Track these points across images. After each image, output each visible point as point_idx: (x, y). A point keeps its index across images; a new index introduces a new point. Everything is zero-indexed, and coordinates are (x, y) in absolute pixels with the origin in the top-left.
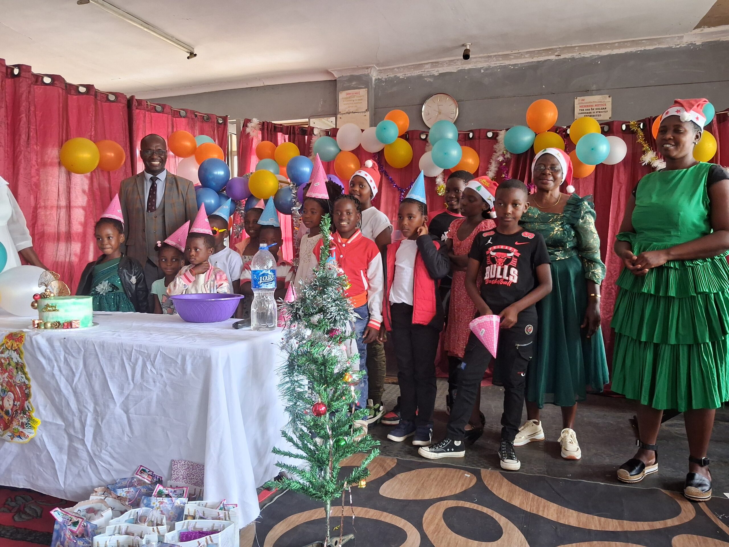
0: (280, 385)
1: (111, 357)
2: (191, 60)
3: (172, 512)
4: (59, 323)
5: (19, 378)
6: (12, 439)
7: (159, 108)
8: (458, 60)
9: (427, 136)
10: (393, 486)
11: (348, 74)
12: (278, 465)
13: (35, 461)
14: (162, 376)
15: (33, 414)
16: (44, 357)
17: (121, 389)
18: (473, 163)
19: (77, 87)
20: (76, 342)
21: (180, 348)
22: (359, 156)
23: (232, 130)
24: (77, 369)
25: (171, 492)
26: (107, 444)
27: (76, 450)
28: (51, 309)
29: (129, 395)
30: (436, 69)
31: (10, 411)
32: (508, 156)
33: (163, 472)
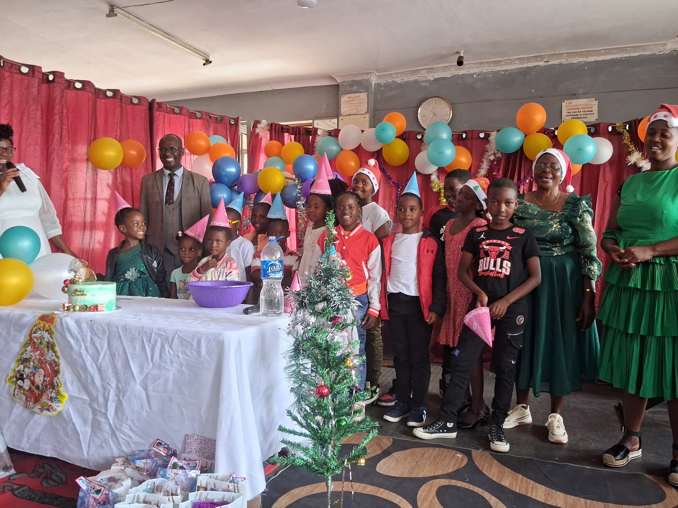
0: (286, 368)
1: (132, 339)
2: (206, 66)
3: (186, 483)
4: (86, 306)
5: (50, 356)
6: (41, 412)
7: (177, 110)
8: (452, 66)
9: (423, 136)
10: (389, 463)
11: (350, 80)
12: (284, 442)
13: (61, 432)
14: (179, 357)
15: (61, 389)
16: (73, 338)
17: (141, 368)
18: (466, 161)
19: (104, 92)
20: (101, 324)
21: (196, 332)
22: (359, 155)
23: (243, 130)
24: (102, 349)
25: (185, 464)
26: (127, 418)
27: (99, 423)
28: (79, 293)
29: (148, 374)
30: (432, 75)
31: (41, 386)
32: (499, 155)
33: (178, 446)
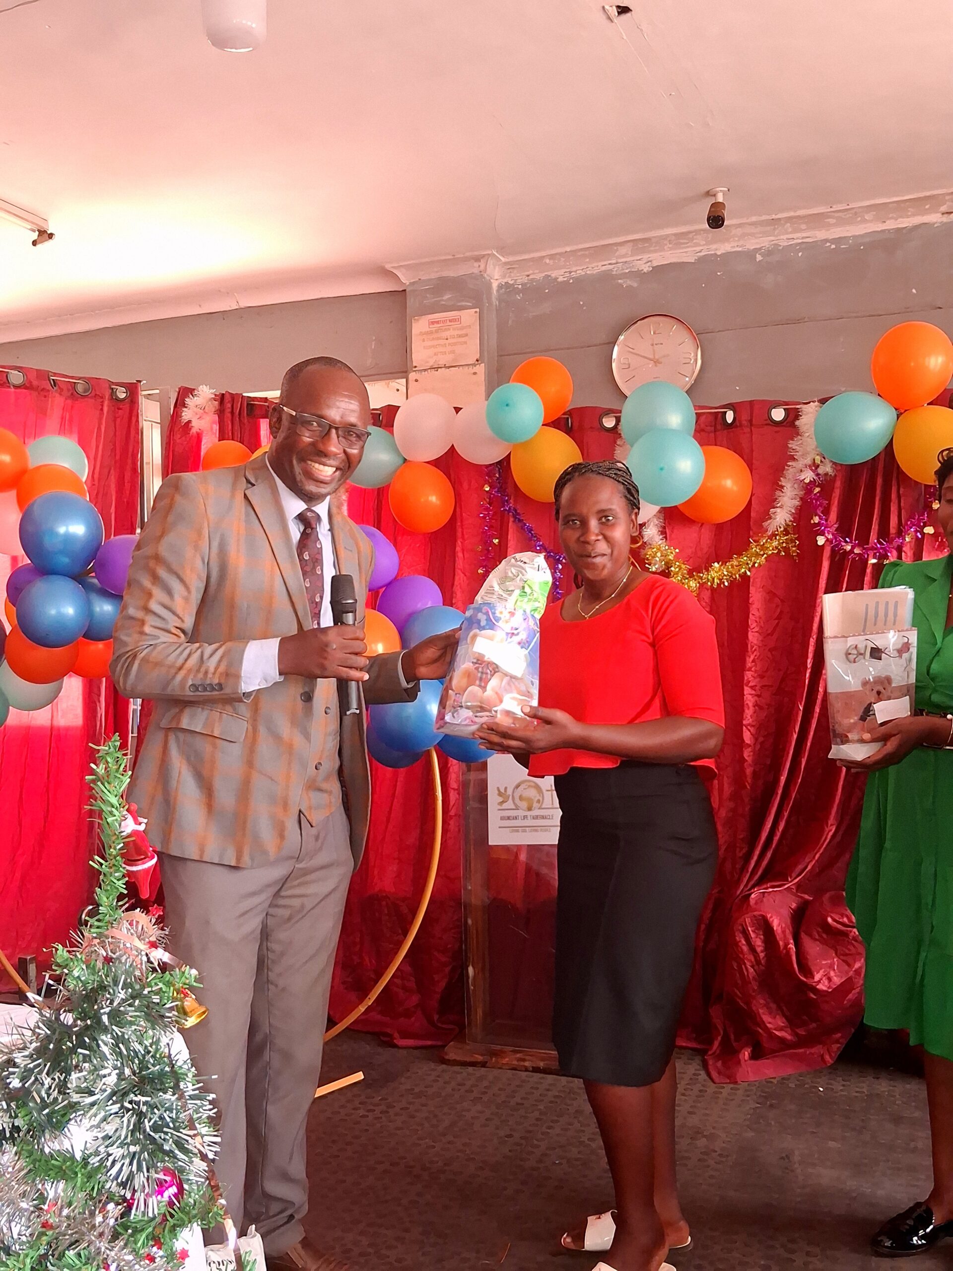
8: (697, 232)
9: (618, 420)
11: (433, 276)
30: (646, 257)
32: (827, 469)
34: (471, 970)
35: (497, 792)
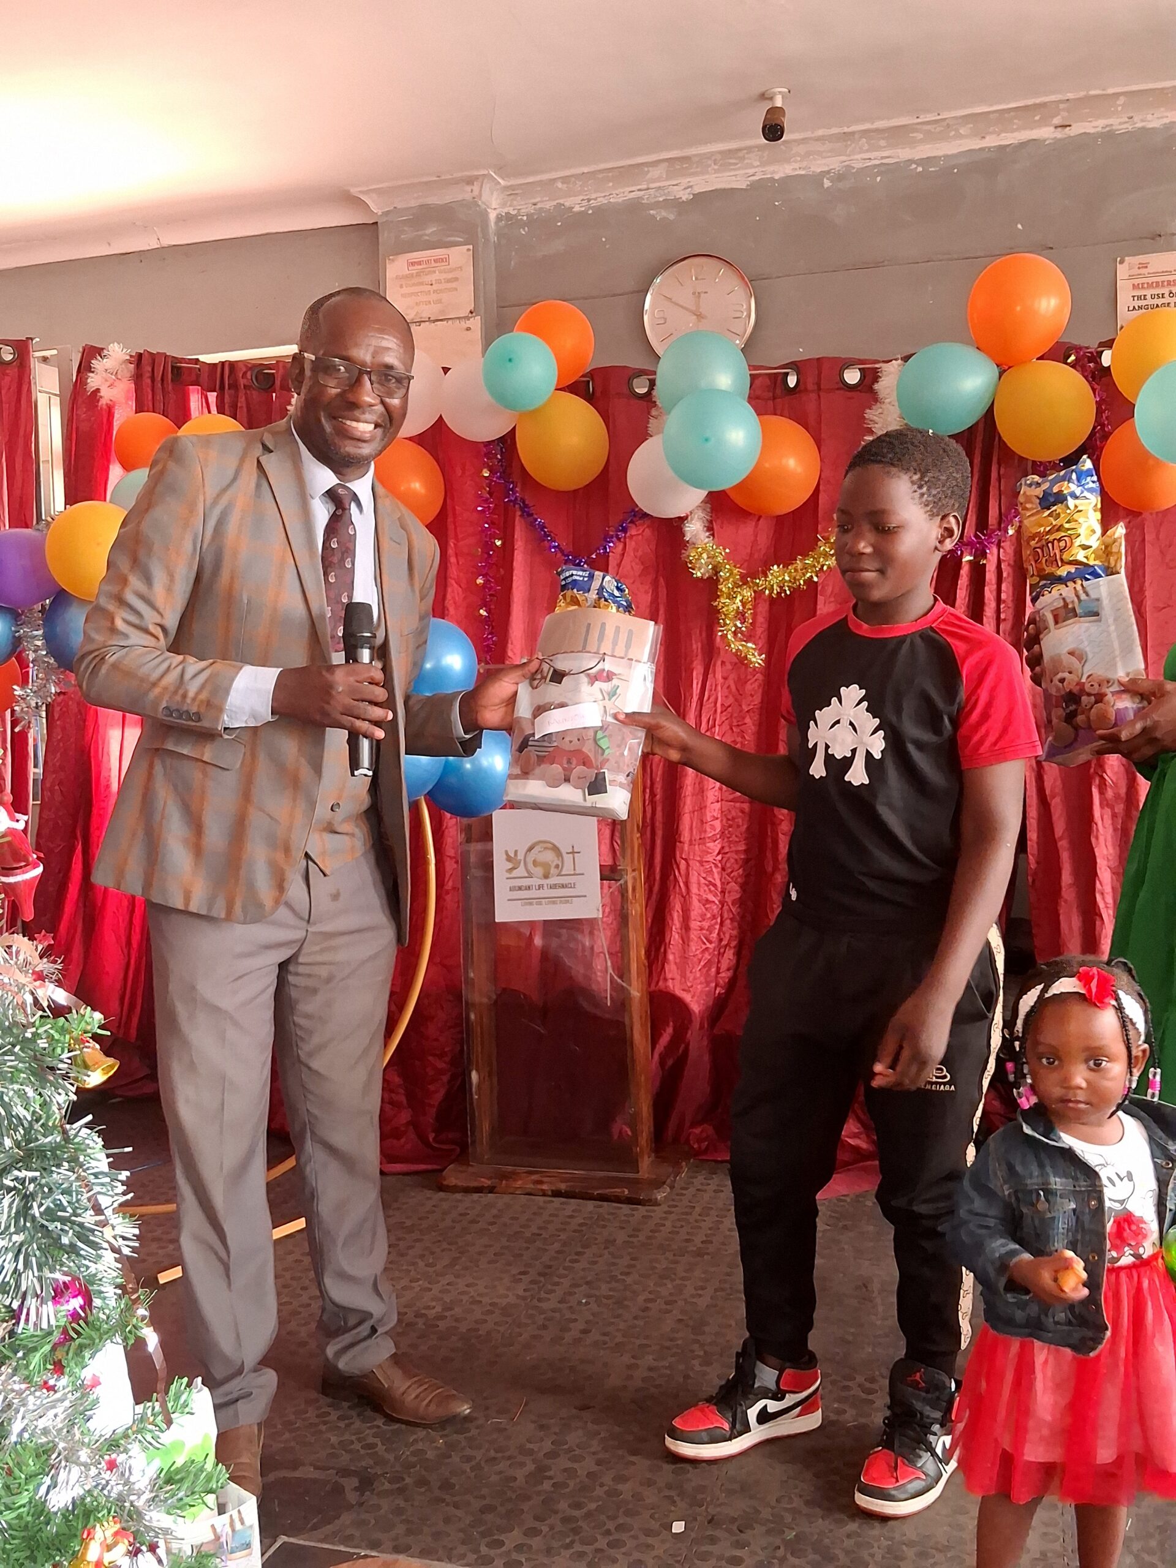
8: (749, 149)
9: (652, 384)
11: (413, 203)
18: (799, 470)
23: (46, 380)
30: (684, 181)
34: (474, 1076)
35: (505, 856)
